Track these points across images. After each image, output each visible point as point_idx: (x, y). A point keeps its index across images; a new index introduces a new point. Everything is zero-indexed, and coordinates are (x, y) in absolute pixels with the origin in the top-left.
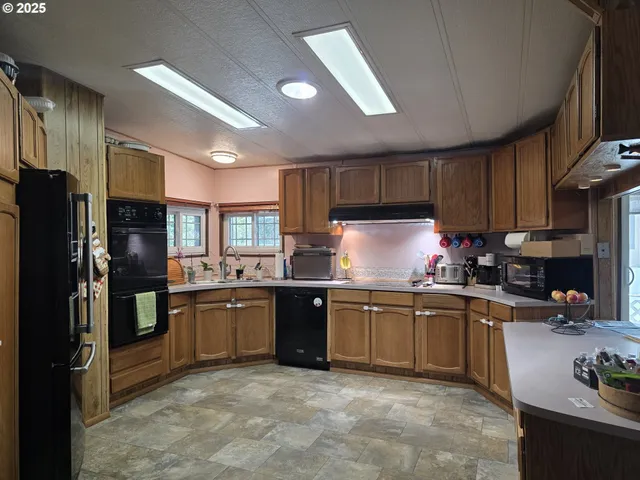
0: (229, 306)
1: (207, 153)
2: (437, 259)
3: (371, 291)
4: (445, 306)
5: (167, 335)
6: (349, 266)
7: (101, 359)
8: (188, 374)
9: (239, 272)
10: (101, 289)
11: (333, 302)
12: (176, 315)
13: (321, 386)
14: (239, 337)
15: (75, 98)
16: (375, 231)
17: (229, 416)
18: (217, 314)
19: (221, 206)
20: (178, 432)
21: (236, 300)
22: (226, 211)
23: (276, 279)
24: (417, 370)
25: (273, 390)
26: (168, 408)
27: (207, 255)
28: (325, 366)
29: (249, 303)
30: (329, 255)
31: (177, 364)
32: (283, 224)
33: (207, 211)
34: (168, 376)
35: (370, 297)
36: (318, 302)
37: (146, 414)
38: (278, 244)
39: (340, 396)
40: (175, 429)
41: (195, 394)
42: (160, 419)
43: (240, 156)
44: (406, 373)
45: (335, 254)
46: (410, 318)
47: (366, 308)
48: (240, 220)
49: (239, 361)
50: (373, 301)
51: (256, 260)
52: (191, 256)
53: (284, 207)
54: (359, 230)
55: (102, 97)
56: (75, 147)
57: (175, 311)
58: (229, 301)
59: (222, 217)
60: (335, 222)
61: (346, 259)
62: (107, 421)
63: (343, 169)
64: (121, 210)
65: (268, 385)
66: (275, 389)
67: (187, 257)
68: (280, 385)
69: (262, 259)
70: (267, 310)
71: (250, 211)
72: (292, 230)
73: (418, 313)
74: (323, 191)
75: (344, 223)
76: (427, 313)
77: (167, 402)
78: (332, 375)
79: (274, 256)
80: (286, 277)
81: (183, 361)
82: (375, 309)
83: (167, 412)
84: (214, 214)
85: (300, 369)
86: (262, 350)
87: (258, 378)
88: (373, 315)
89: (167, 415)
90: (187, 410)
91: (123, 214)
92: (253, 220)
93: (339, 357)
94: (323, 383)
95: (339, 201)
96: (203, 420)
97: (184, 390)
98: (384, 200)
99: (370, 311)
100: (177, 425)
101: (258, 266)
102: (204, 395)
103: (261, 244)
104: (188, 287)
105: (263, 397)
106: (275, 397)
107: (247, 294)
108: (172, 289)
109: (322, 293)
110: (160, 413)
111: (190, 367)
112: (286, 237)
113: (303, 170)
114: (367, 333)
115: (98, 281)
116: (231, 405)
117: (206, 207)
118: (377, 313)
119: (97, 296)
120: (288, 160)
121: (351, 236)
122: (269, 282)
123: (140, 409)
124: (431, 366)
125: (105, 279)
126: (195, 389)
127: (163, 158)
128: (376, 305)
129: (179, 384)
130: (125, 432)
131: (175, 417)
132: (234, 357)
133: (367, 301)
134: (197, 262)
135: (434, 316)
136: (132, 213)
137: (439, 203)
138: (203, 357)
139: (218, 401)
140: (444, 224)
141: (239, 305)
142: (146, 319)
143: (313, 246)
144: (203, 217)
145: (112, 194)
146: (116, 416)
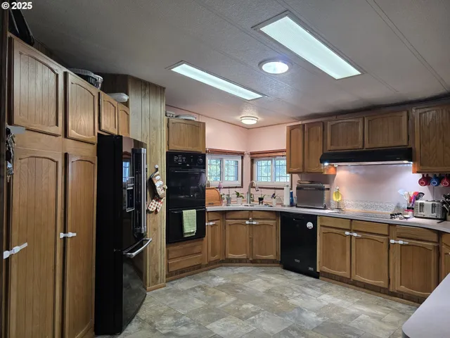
0: (247, 222)
1: (238, 118)
2: (418, 196)
3: (352, 220)
4: (420, 238)
5: (205, 239)
6: (340, 199)
7: (161, 250)
8: (222, 266)
9: (261, 199)
10: (161, 206)
11: (321, 226)
12: (212, 226)
13: (308, 290)
14: (254, 244)
15: (147, 91)
16: (362, 171)
17: (233, 299)
18: (240, 227)
19: (252, 154)
20: (198, 303)
21: (253, 219)
22: (255, 157)
23: (285, 206)
24: (391, 289)
25: (269, 286)
26: (199, 287)
27: (242, 187)
28: (316, 275)
29: (261, 222)
30: (323, 189)
31: (213, 259)
32: (289, 165)
33: (242, 158)
34: (206, 266)
35: (351, 224)
36: (310, 225)
37: (185, 288)
38: (289, 180)
39: (318, 300)
40: (197, 301)
41: (220, 280)
42: (192, 293)
43: (260, 119)
44: (382, 290)
45: (328, 189)
46: (385, 245)
47: (347, 233)
48: (263, 163)
49: (255, 262)
50: (353, 228)
51: (272, 192)
52: (229, 188)
53: (289, 153)
54: (349, 170)
55: (164, 88)
56: (147, 120)
57: (211, 223)
58: (248, 219)
59: (252, 161)
60: (326, 164)
61: (338, 193)
62: (163, 289)
63: (334, 123)
64: (176, 158)
65: (268, 282)
66: (273, 286)
67: (224, 188)
68: (276, 284)
69: (277, 191)
70: (274, 227)
71: (269, 157)
72: (295, 170)
73: (392, 241)
74: (318, 140)
75: (336, 165)
76: (401, 242)
77: (201, 282)
78: (320, 283)
79: (283, 189)
80: (292, 204)
81: (216, 257)
82: (355, 234)
83: (197, 289)
84: (247, 159)
85: (296, 274)
86: (271, 257)
87: (264, 276)
88: (353, 240)
89: (196, 291)
90: (209, 289)
91: (177, 160)
92: (272, 163)
93: (326, 269)
94: (310, 288)
95: (330, 147)
96: (215, 298)
97: (215, 276)
98: (367, 146)
99: (351, 236)
100: (199, 298)
101: (274, 196)
102: (224, 282)
103: (277, 180)
104: (224, 207)
105: (261, 290)
106: (269, 292)
107: (259, 215)
108: (209, 208)
109: (313, 218)
110: (193, 289)
111: (223, 262)
112: (293, 175)
113: (304, 125)
114: (348, 253)
115: (159, 201)
116: (238, 292)
117: (242, 155)
118: (357, 238)
119: (158, 210)
120: (294, 118)
121: (343, 174)
122: (279, 208)
123: (183, 284)
124: (403, 288)
125: (164, 200)
126: (220, 277)
127: (204, 124)
128: (355, 231)
129: (212, 272)
130: (169, 298)
131: (200, 293)
132: (251, 259)
133: (348, 227)
134: (233, 191)
135: (406, 245)
136: (182, 160)
137: (417, 146)
138: (231, 256)
139: (230, 288)
140: (421, 165)
141: (254, 223)
142: (190, 226)
143: (312, 182)
144: (240, 161)
145: (170, 149)
146: (169, 286)
